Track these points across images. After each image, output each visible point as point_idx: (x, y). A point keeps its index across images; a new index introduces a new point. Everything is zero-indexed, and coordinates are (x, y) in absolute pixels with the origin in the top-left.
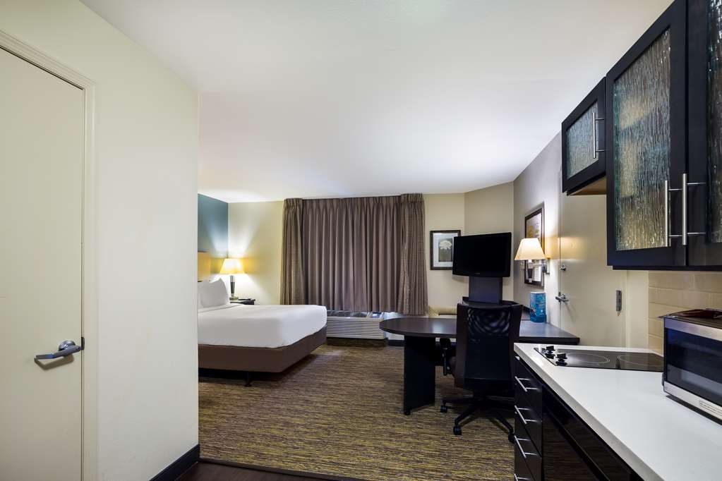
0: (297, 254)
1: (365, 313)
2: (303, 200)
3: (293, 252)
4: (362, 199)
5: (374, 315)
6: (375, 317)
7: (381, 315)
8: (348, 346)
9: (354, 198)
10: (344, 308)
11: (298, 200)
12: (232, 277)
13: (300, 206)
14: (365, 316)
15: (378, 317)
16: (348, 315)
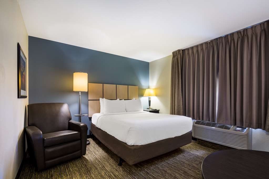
0: (179, 84)
1: (229, 126)
2: (183, 50)
3: (177, 83)
4: (226, 36)
5: (238, 129)
6: (239, 131)
7: (245, 130)
8: (213, 148)
9: (219, 38)
10: (210, 121)
11: (179, 51)
12: (149, 98)
13: (180, 54)
14: (229, 128)
15: (242, 131)
16: (213, 125)
